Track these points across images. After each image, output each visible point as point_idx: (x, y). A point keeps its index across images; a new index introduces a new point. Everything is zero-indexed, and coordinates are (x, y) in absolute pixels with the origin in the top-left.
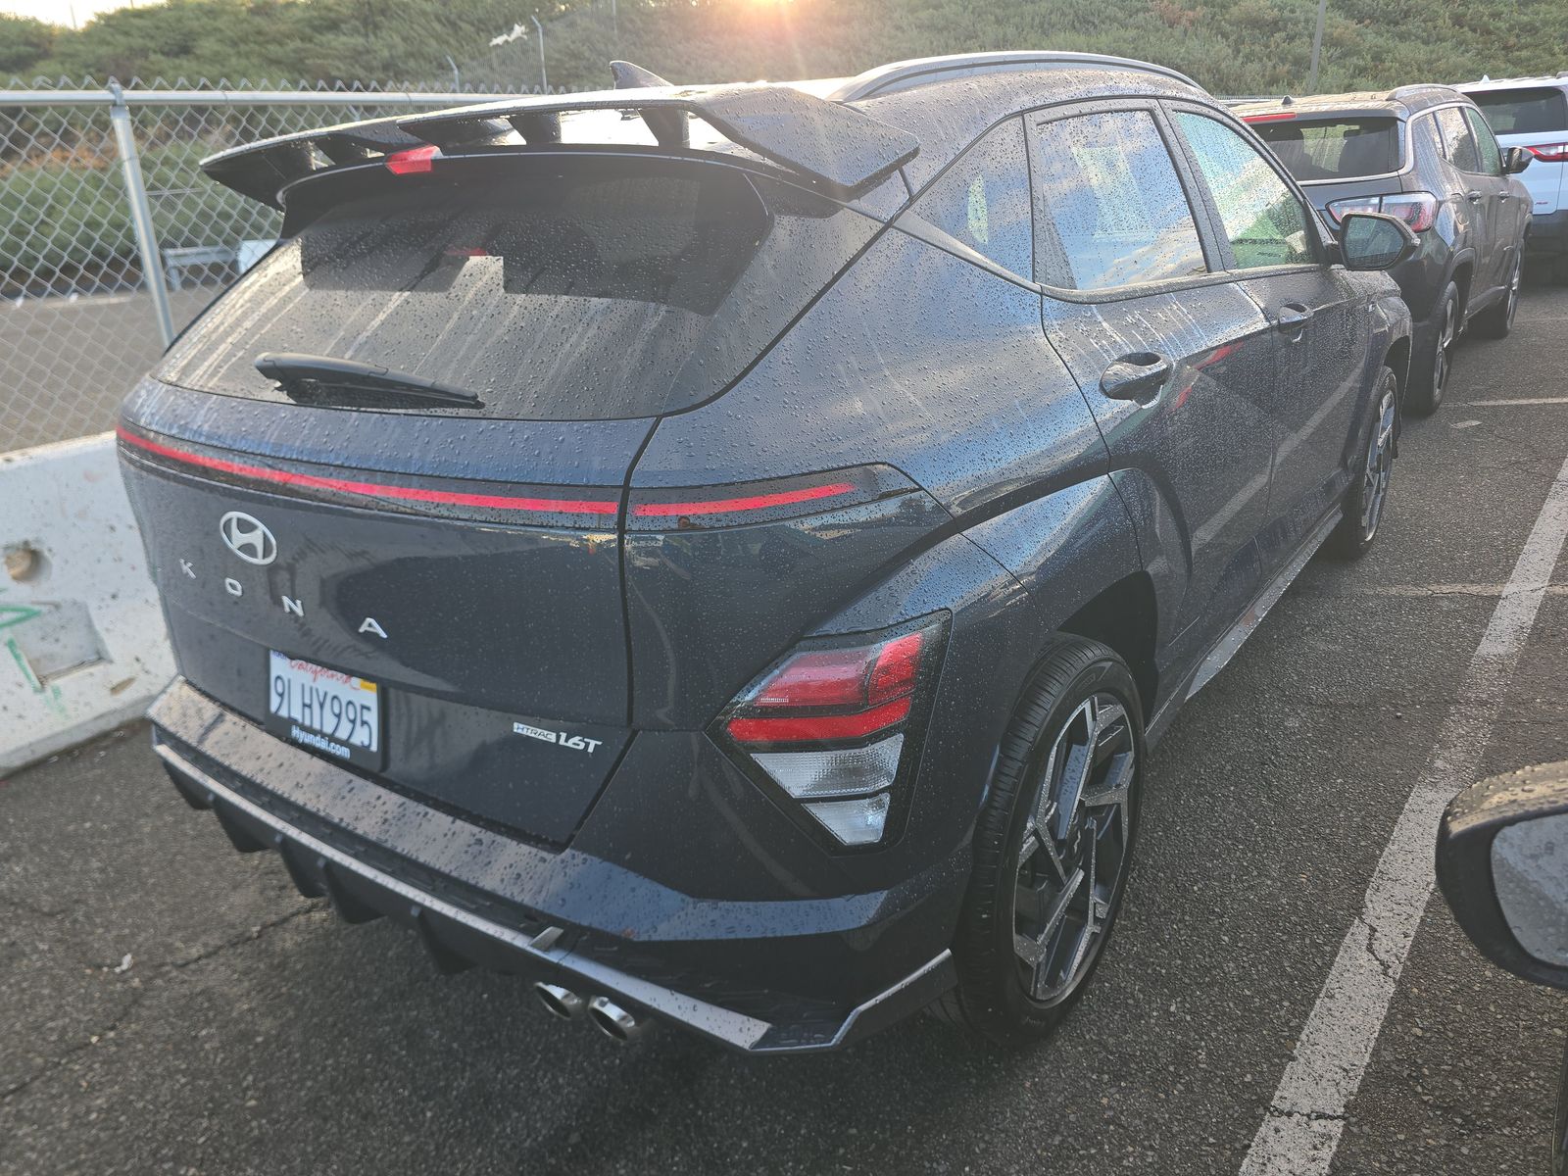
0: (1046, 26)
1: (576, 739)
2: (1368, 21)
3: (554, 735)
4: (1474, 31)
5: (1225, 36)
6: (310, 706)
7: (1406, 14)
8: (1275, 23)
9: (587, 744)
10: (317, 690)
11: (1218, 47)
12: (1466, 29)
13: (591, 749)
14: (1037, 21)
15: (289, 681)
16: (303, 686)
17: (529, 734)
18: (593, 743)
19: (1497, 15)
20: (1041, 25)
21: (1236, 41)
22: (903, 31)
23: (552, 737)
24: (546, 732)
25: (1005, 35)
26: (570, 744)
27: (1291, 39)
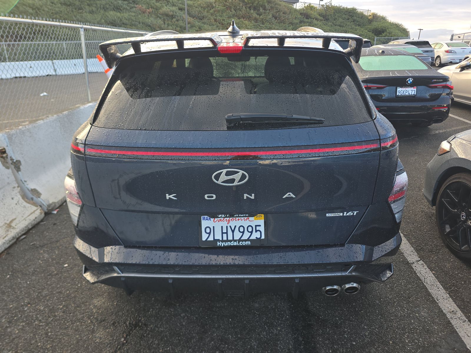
0: (105, 8)
1: (350, 213)
2: (195, 18)
3: (342, 213)
4: (220, 24)
5: (160, 18)
6: (227, 233)
7: (203, 18)
8: (172, 16)
9: (354, 213)
10: (230, 226)
11: (159, 21)
12: (218, 23)
13: (355, 214)
14: (102, 6)
15: (214, 227)
16: (222, 227)
17: (333, 216)
18: (355, 213)
19: (224, 20)
20: (104, 8)
21: (163, 19)
22: (55, 4)
23: (341, 214)
24: (339, 214)
25: (92, 9)
26: (348, 214)
27: (178, 21)
